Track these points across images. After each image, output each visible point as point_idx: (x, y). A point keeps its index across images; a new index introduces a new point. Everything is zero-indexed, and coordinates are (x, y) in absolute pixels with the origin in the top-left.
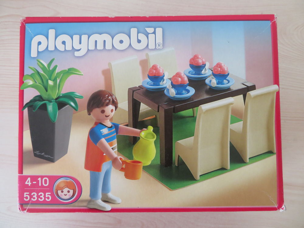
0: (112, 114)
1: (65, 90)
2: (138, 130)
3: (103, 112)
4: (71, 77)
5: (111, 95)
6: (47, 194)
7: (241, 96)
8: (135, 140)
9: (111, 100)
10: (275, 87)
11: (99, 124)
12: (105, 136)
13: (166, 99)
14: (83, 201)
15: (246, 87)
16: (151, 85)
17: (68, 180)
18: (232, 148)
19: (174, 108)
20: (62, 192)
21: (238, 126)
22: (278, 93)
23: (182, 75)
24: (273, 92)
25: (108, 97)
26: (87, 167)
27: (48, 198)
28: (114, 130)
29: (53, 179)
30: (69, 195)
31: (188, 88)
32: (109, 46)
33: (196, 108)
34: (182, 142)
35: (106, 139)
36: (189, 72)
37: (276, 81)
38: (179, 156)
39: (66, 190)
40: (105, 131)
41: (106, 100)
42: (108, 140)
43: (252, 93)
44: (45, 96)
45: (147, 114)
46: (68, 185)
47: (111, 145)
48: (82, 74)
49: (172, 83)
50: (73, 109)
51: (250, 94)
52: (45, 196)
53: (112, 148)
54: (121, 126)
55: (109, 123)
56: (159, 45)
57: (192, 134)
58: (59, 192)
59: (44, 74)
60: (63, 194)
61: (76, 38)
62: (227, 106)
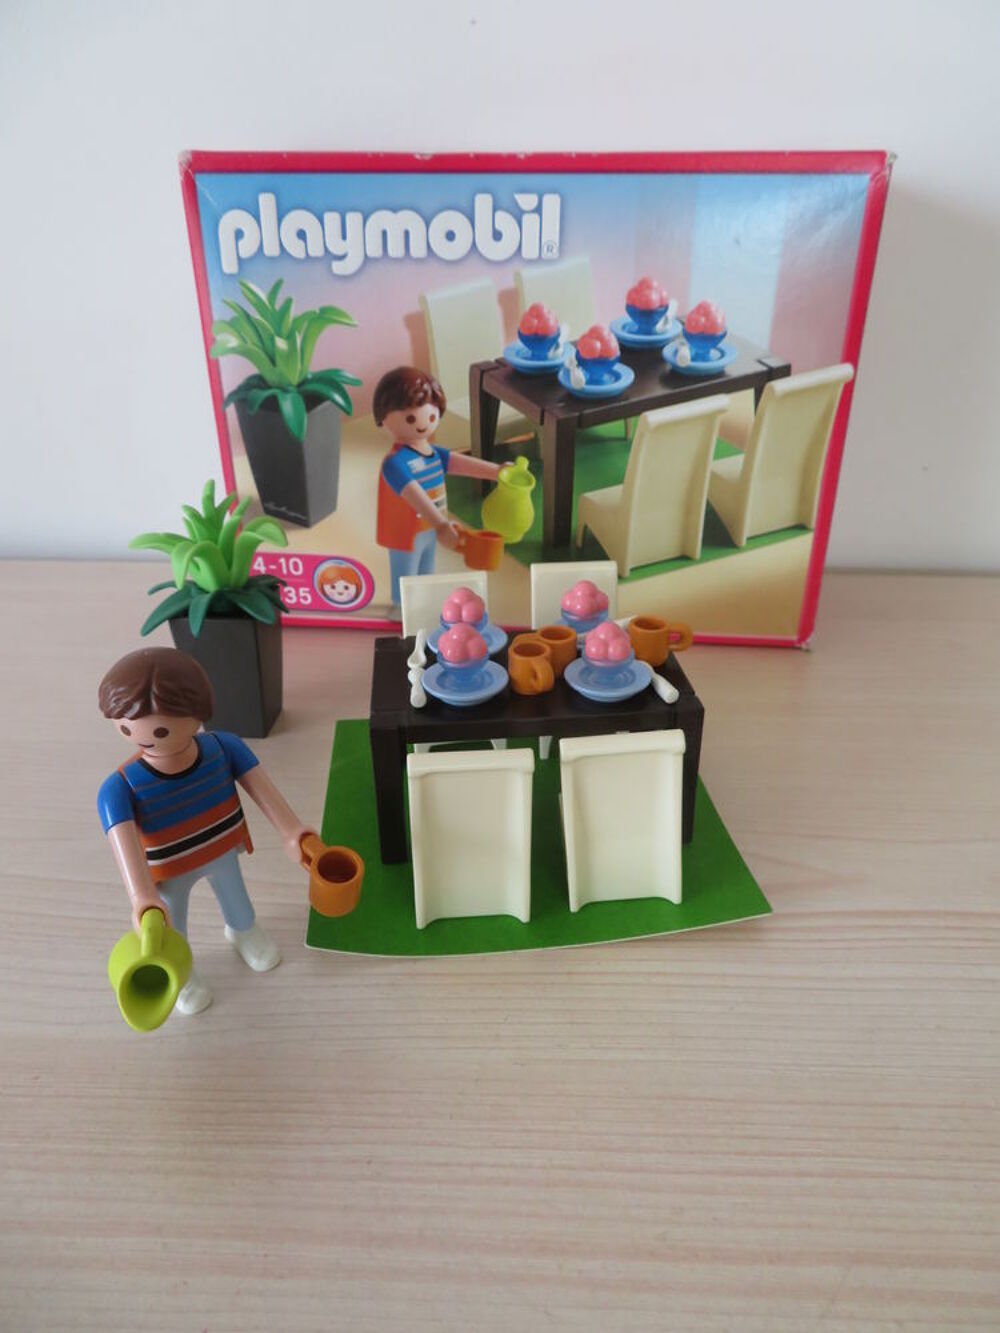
0: (433, 427)
2: (493, 466)
3: (411, 419)
4: (329, 332)
5: (429, 381)
6: (301, 590)
7: (750, 393)
8: (487, 487)
9: (430, 392)
10: (845, 370)
11: (404, 448)
12: (418, 476)
13: (560, 394)
14: (377, 607)
15: (764, 369)
16: (526, 358)
19: (580, 418)
20: (333, 587)
21: (731, 465)
22: (849, 389)
23: (606, 333)
24: (834, 384)
25: (422, 384)
26: (383, 538)
27: (305, 598)
28: (438, 462)
29: (312, 562)
31: (619, 367)
32: (418, 250)
33: (632, 420)
34: (597, 496)
36: (624, 327)
38: (586, 527)
40: (417, 465)
41: (416, 392)
42: (425, 485)
43: (779, 386)
44: (271, 376)
45: (515, 428)
46: (344, 575)
47: (433, 495)
48: (356, 322)
49: (578, 353)
50: (342, 412)
51: (772, 389)
52: (297, 594)
53: (437, 504)
54: (452, 454)
55: (426, 448)
56: (550, 249)
57: (619, 480)
58: (327, 588)
61: (332, 219)
62: (709, 417)
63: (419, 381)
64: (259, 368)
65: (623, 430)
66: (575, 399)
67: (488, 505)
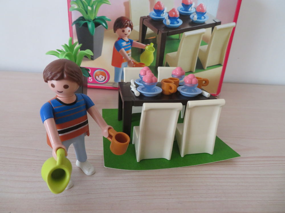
0: (129, 33)
1: (99, 14)
2: (144, 45)
3: (123, 31)
5: (129, 21)
7: (211, 28)
8: (142, 51)
9: (129, 24)
10: (234, 24)
11: (121, 39)
12: (124, 47)
13: (163, 26)
14: (110, 83)
16: (155, 16)
17: (102, 71)
18: (199, 61)
19: (168, 33)
20: (99, 77)
21: (205, 47)
22: (234, 29)
23: (176, 10)
24: (231, 27)
25: (127, 21)
26: (113, 64)
27: (91, 80)
28: (130, 43)
30: (103, 79)
31: (179, 20)
33: (181, 34)
35: (125, 49)
36: (181, 9)
37: (235, 20)
38: (167, 63)
39: (101, 76)
40: (124, 44)
41: (125, 24)
42: (126, 50)
43: (218, 27)
44: (86, 17)
45: (151, 35)
46: (102, 74)
47: (128, 52)
48: (110, 3)
49: (169, 15)
50: (105, 28)
51: (216, 28)
53: (128, 55)
54: (134, 41)
55: (127, 39)
57: (176, 50)
58: (97, 77)
59: (85, 2)
60: (99, 78)
62: (200, 34)
63: (126, 21)
64: (83, 15)
65: (179, 37)
66: (167, 28)
67: (142, 56)
